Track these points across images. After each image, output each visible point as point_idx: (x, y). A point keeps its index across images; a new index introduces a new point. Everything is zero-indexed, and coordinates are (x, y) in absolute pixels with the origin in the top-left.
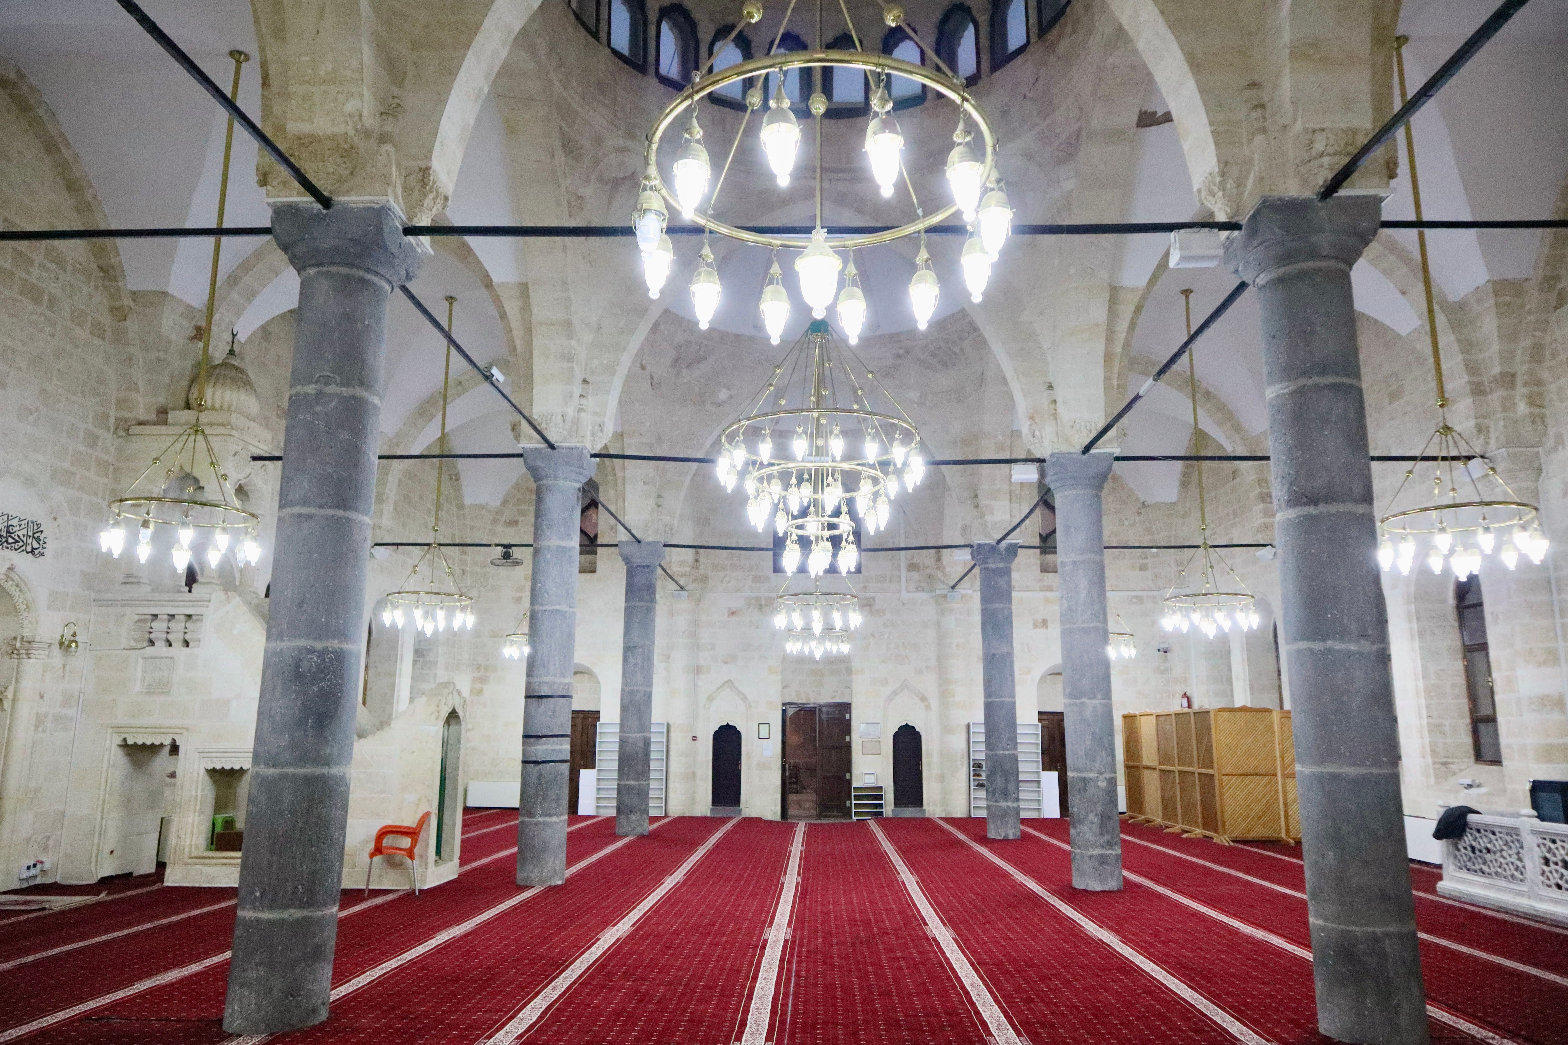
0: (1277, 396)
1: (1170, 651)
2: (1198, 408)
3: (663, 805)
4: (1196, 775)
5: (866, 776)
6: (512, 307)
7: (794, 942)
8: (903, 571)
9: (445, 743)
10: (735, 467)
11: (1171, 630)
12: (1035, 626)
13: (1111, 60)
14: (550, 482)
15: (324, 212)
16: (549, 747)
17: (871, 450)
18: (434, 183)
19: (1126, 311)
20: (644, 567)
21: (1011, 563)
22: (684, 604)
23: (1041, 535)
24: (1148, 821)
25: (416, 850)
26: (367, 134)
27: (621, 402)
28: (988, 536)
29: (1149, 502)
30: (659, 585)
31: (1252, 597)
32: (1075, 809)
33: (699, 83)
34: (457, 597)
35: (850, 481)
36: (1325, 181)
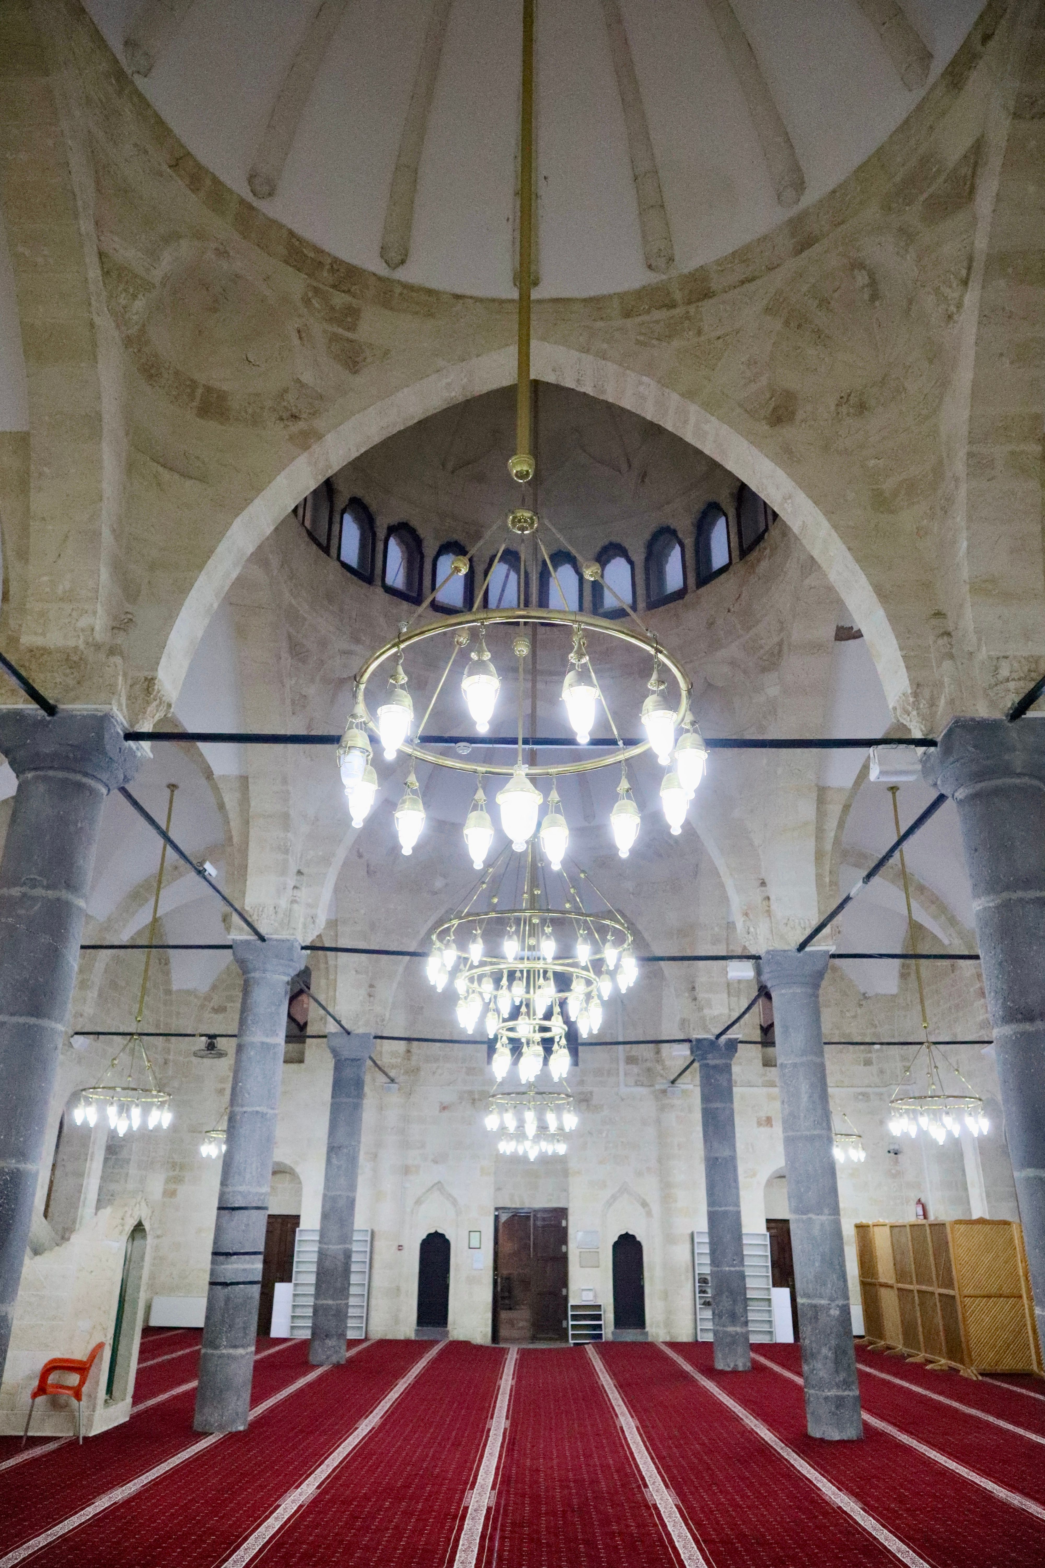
0: (985, 909)
1: (901, 1152)
2: (911, 900)
3: (364, 1325)
4: (937, 1296)
5: (584, 1293)
6: (231, 800)
7: (497, 1510)
8: (622, 1066)
9: (127, 1260)
10: (444, 965)
11: (899, 1135)
12: (759, 1124)
13: (807, 582)
14: (257, 975)
15: (48, 718)
16: (241, 1266)
17: (583, 952)
18: (159, 692)
19: (834, 810)
20: (353, 1060)
21: (731, 1060)
22: (394, 1098)
23: (762, 1027)
24: (889, 1348)
25: (85, 1389)
26: (98, 647)
27: (336, 890)
28: (708, 1031)
29: (870, 994)
30: (368, 1079)
31: (980, 1100)
32: (807, 1342)
33: (406, 633)
34: (154, 1093)
35: (563, 982)
36: (1013, 704)
